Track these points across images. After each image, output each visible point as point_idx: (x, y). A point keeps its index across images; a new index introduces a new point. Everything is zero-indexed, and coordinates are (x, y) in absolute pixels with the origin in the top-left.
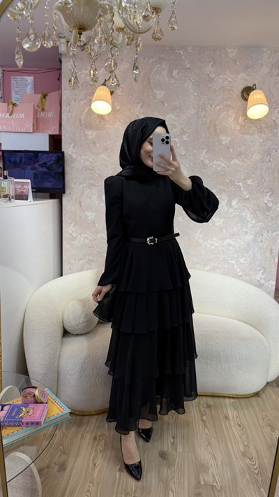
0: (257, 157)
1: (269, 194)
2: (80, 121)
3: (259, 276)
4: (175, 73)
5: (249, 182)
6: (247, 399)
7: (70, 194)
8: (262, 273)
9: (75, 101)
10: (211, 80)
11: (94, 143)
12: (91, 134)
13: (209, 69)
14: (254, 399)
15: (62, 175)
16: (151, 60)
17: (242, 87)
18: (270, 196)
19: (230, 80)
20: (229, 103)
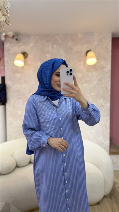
0: (95, 82)
1: (102, 99)
2: (13, 70)
3: (101, 139)
4: (55, 46)
5: (92, 94)
6: (93, 207)
7: (9, 103)
8: (103, 137)
9: (10, 61)
10: (71, 49)
11: (20, 79)
12: (18, 75)
13: (70, 44)
14: (96, 206)
15: (5, 94)
16: (44, 41)
17: (86, 51)
18: (103, 100)
19: (80, 48)
20: (80, 58)
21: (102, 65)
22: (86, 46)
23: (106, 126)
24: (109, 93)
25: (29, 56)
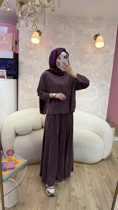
1: (105, 80)
2: (26, 46)
3: (100, 113)
5: (97, 74)
7: (21, 77)
9: (24, 38)
10: (82, 31)
11: (32, 56)
13: (81, 27)
16: (57, 22)
17: (94, 34)
19: (89, 31)
20: (89, 41)
21: (107, 49)
22: (95, 30)
23: (105, 103)
24: (111, 74)
25: (43, 35)
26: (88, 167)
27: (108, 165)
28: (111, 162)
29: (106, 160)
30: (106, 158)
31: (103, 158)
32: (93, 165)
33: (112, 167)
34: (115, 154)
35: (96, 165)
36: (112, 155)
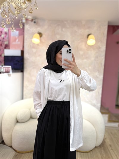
2: (30, 46)
8: (96, 101)
10: (76, 32)
11: (35, 53)
12: (34, 50)
13: (76, 28)
16: (55, 25)
17: (87, 34)
18: (98, 73)
19: (83, 31)
20: (82, 40)
21: (99, 46)
24: (103, 67)
26: (81, 156)
27: (101, 154)
28: (104, 149)
29: (99, 147)
30: (100, 146)
31: (97, 146)
32: (87, 154)
33: (104, 156)
34: (108, 141)
35: (89, 154)
36: (105, 142)
